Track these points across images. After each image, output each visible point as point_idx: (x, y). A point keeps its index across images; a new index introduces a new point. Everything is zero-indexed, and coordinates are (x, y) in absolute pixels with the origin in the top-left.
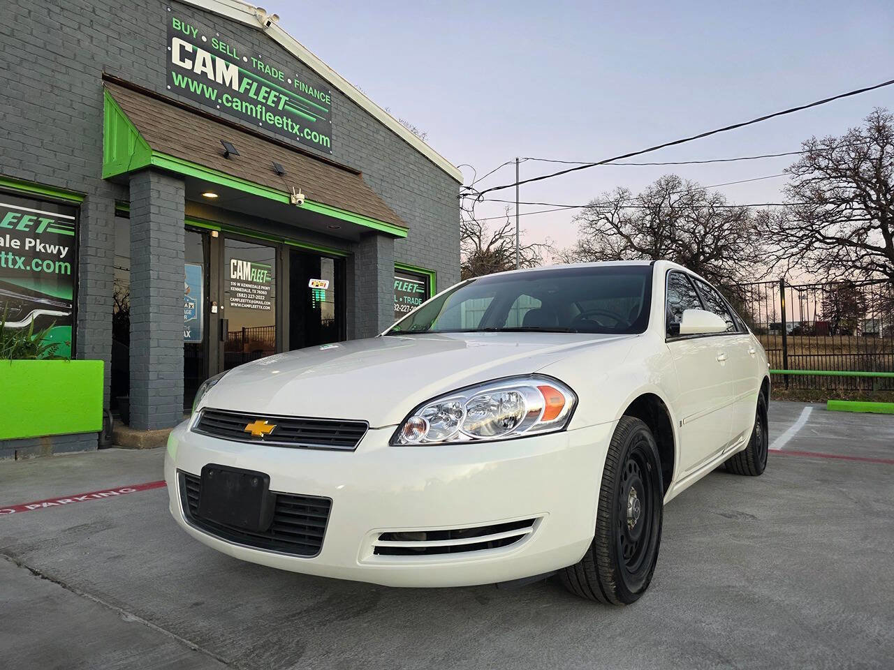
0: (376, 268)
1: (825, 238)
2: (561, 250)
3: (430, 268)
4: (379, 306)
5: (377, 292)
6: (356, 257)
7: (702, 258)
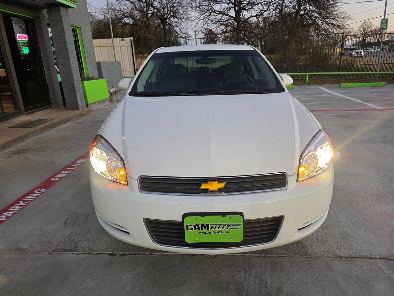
0: (63, 28)
1: (215, 11)
2: (99, 8)
3: (77, 25)
4: (69, 52)
5: (66, 43)
6: (41, 19)
7: (165, 16)
